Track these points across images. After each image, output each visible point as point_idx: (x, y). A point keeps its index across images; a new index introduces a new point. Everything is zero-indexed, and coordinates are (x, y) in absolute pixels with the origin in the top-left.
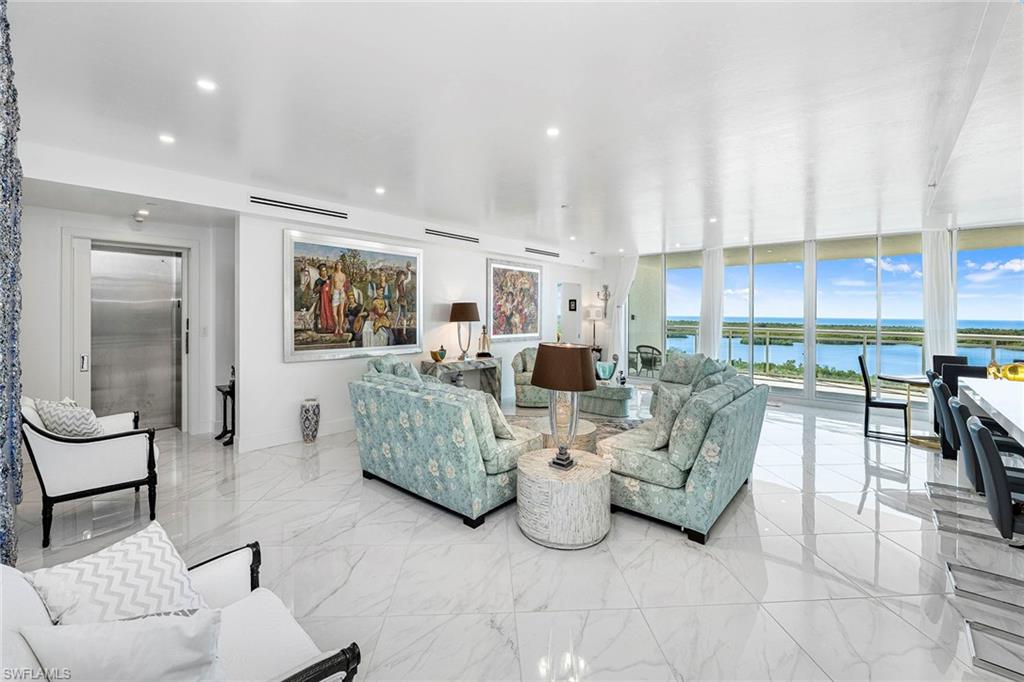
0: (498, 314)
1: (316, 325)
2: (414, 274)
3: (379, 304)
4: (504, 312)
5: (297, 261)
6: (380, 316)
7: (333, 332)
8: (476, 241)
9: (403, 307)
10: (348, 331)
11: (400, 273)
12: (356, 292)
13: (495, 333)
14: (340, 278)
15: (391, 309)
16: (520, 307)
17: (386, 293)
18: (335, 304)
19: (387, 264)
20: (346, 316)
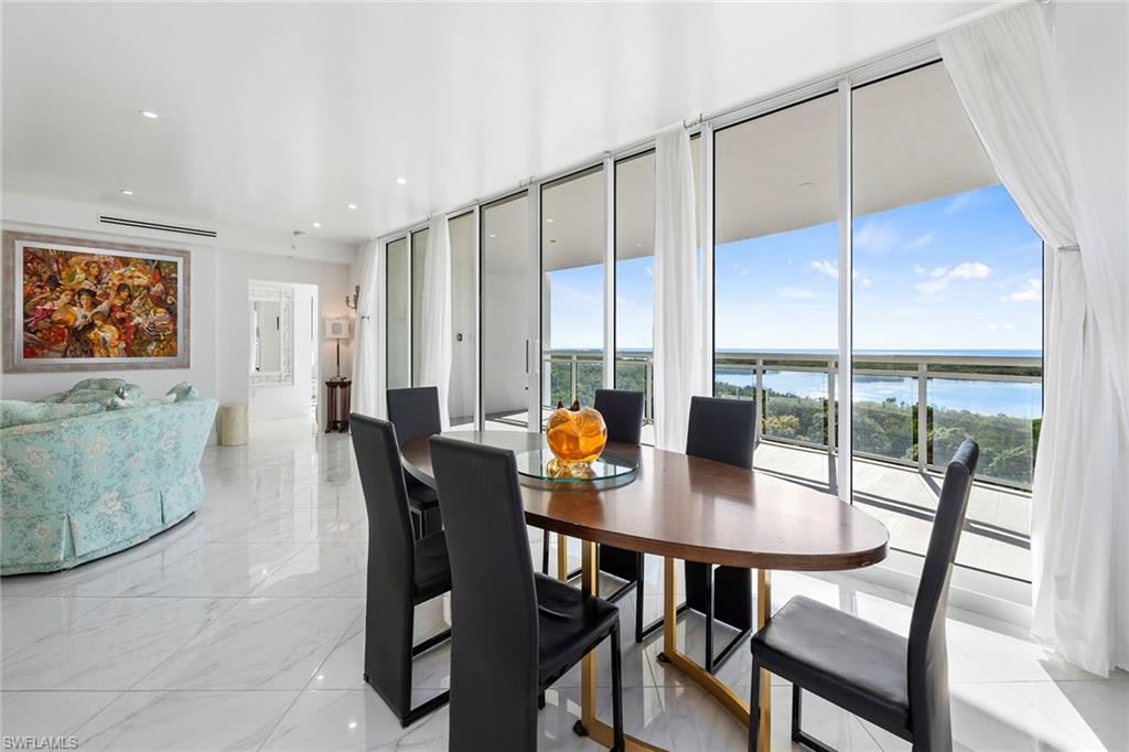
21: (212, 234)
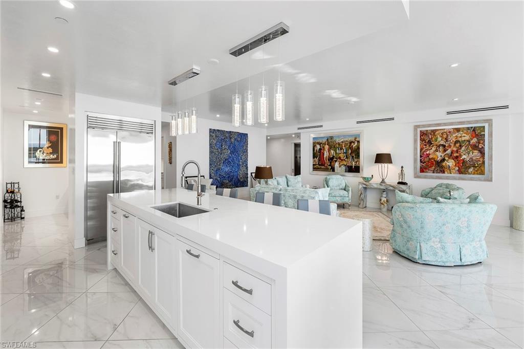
0: (427, 160)
1: (319, 163)
2: (358, 142)
3: (342, 156)
4: (432, 158)
6: (342, 160)
7: (324, 166)
9: (353, 157)
10: (329, 165)
11: (351, 143)
12: (332, 151)
14: (327, 147)
15: (347, 158)
16: (455, 155)
17: (345, 151)
18: (325, 156)
19: (345, 139)
20: (329, 160)
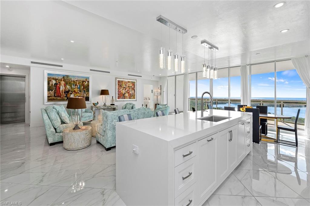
0: (120, 93)
1: (54, 95)
2: (88, 82)
3: (76, 90)
4: (122, 93)
5: (48, 78)
6: (76, 93)
7: (60, 97)
8: (109, 72)
9: (84, 91)
10: (65, 97)
11: (83, 82)
12: (68, 87)
13: (118, 99)
14: (63, 83)
15: (80, 91)
16: (128, 91)
17: (79, 87)
18: (61, 90)
19: (79, 79)
20: (65, 93)
21: (141, 76)
